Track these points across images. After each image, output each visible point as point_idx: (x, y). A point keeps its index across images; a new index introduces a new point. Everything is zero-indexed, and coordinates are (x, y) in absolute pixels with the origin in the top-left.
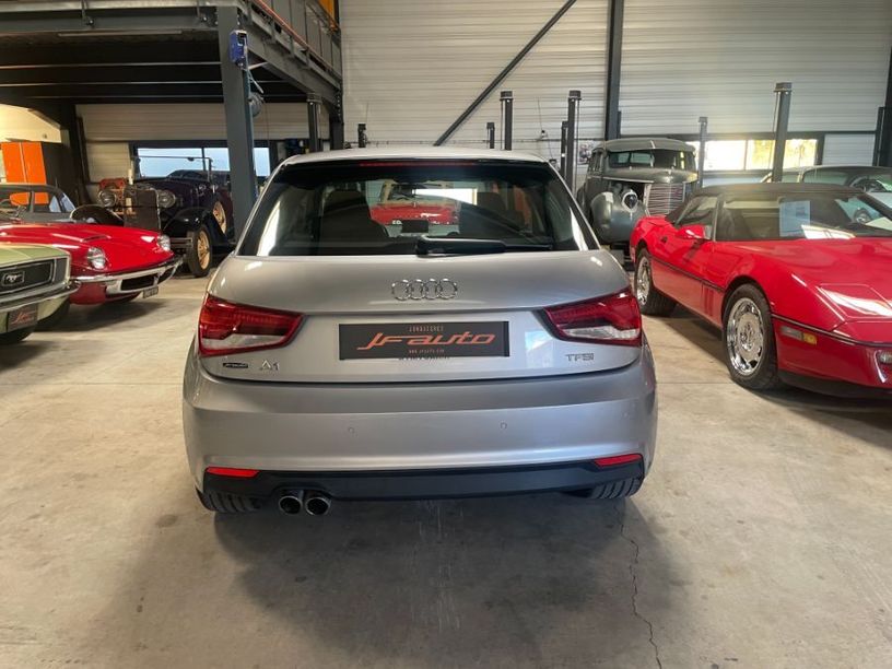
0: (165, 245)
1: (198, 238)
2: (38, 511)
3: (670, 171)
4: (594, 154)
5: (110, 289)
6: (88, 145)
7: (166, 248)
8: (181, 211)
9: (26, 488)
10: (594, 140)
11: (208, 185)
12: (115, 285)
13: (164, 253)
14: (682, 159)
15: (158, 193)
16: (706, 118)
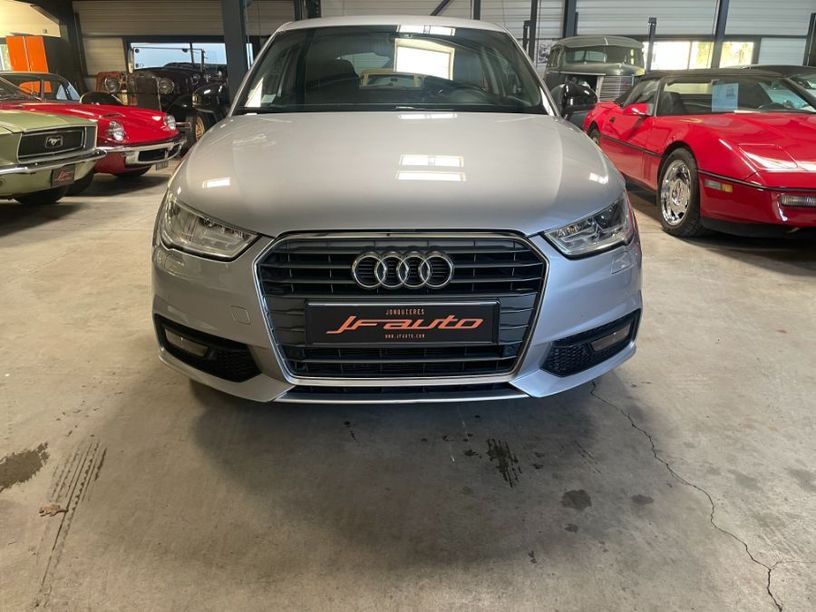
0: (171, 124)
1: (195, 123)
2: (114, 306)
3: (620, 65)
4: (552, 51)
5: (129, 159)
6: (84, 39)
7: (173, 128)
8: (180, 98)
9: (99, 293)
10: (553, 39)
11: (202, 75)
12: (133, 157)
13: (172, 131)
14: (631, 57)
15: (158, 81)
16: (655, 19)
